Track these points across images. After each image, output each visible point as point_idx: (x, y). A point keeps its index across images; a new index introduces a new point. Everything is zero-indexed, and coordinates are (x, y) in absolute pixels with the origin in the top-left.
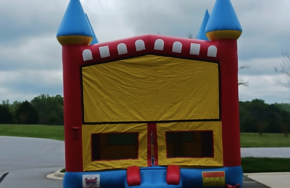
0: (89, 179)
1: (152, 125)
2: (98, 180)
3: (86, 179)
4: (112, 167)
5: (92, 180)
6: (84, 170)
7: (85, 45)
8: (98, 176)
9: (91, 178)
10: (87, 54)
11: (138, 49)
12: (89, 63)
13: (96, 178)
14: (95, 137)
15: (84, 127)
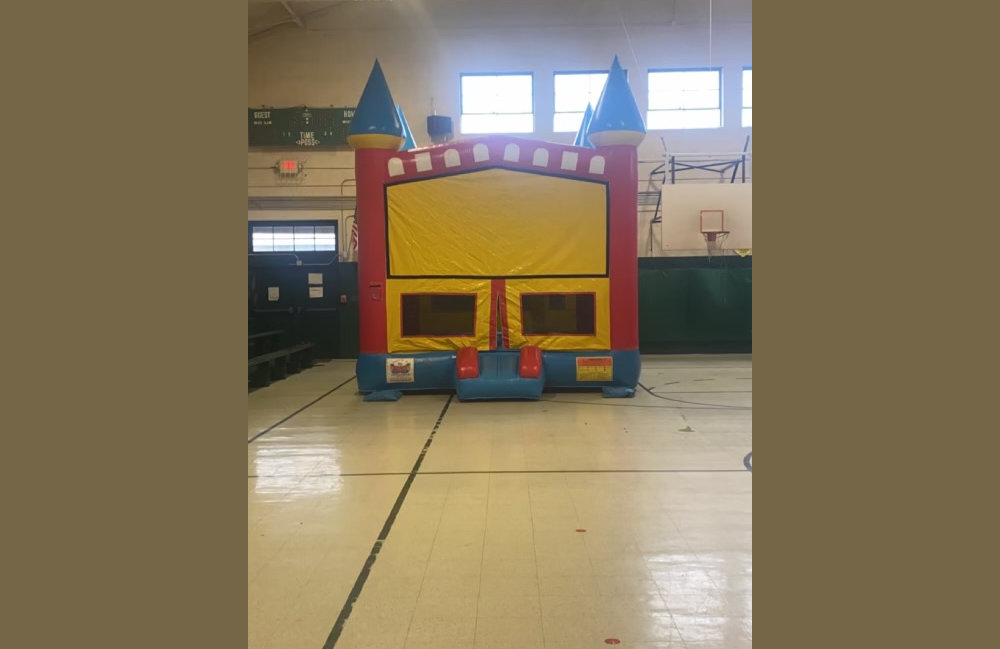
0: (396, 364)
1: (498, 282)
2: (412, 368)
3: (392, 365)
4: (433, 348)
5: (402, 368)
6: (389, 352)
7: (393, 152)
8: (411, 361)
9: (399, 364)
10: (396, 166)
11: (477, 159)
12: (398, 181)
13: (408, 365)
14: (409, 301)
15: (389, 282)
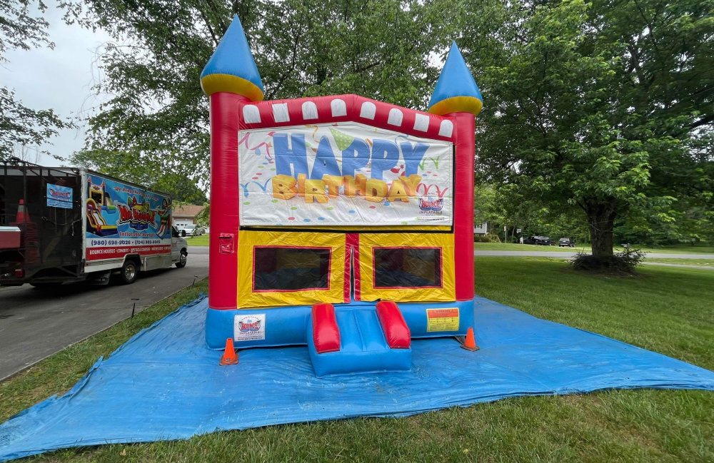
2: (263, 324)
4: (286, 303)
6: (238, 308)
9: (249, 321)
10: (251, 113)
